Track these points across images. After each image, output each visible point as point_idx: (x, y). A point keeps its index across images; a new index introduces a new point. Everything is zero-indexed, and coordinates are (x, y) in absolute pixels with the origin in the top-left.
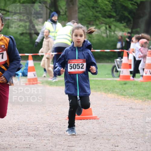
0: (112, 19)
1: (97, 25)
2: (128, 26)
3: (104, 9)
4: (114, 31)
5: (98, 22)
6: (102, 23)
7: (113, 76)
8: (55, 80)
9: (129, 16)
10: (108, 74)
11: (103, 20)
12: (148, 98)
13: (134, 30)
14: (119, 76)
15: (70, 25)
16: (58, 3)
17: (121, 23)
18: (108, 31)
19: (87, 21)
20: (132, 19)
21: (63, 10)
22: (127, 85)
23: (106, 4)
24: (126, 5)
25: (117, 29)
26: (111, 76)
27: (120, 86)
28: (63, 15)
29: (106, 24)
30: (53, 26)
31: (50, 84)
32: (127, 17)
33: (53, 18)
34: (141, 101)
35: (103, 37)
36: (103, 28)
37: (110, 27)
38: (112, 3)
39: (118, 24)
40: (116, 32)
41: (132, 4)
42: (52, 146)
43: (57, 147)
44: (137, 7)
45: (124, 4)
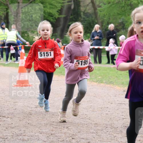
8: (7, 63)
12: (61, 74)
13: (54, 34)
30: (3, 31)
31: (4, 65)
33: (3, 26)
34: (57, 76)
41: (53, 19)
42: (4, 102)
44: (55, 21)
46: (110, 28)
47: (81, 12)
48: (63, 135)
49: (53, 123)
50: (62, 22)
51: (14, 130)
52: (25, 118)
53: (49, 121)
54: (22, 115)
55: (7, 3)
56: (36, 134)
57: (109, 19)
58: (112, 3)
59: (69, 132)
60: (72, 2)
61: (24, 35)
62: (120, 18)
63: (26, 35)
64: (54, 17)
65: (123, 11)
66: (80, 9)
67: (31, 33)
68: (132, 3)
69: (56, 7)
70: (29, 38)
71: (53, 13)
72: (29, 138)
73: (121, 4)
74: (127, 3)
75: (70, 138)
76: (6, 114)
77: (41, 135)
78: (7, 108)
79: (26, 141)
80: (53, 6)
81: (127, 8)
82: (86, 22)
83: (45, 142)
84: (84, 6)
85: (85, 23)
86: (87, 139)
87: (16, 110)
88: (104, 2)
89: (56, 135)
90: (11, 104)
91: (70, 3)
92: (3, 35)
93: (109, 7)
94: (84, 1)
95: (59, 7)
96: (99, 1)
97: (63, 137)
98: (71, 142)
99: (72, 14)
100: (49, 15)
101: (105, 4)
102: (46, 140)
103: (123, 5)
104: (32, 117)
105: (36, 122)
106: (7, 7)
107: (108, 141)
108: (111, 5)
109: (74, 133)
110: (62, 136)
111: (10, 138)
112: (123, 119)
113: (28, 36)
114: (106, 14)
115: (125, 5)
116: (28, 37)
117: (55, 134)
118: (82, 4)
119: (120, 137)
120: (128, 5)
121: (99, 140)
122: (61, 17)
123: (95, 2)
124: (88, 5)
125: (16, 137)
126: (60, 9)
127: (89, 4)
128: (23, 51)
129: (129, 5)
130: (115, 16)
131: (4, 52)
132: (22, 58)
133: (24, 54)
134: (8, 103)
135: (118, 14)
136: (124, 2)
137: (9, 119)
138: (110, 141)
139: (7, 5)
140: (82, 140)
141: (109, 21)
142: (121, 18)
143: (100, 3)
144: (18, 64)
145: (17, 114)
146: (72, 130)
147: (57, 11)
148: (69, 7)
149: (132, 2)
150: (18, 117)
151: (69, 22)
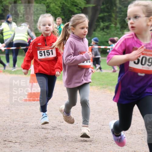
3: (55, 13)
8: (14, 70)
23: (57, 9)
24: (72, 10)
33: (9, 20)
38: (62, 8)
41: (77, 9)
42: (10, 122)
43: (15, 123)
44: (81, 12)
45: (71, 9)
50: (90, 14)
52: (38, 143)
53: (71, 147)
54: (35, 140)
64: (79, 6)
71: (78, 2)
76: (13, 138)
78: (14, 129)
82: (123, 13)
85: (121, 15)
87: (27, 133)
90: (19, 125)
92: (9, 31)
99: (104, 3)
100: (73, 5)
104: (48, 142)
105: (54, 148)
122: (89, 7)
131: (11, 54)
134: (16, 124)
137: (17, 145)
145: (28, 137)
150: (30, 143)
151: (100, 14)
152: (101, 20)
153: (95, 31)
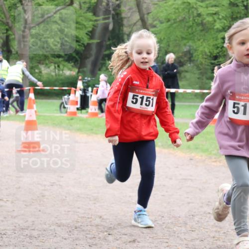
0: (61, 59)
1: (47, 64)
2: (75, 66)
4: (63, 70)
5: (47, 62)
6: (52, 63)
7: (61, 112)
9: (77, 57)
10: (56, 110)
11: (52, 60)
12: (92, 133)
13: (81, 70)
14: (66, 112)
15: (19, 64)
16: (10, 43)
17: (69, 62)
18: (57, 70)
19: (37, 60)
20: (79, 59)
21: (15, 49)
22: (73, 121)
25: (65, 68)
26: (59, 112)
27: (67, 122)
28: (14, 54)
29: (55, 63)
32: (74, 57)
34: (86, 135)
35: (52, 76)
36: (52, 67)
37: (59, 66)
39: (66, 63)
40: (64, 71)
41: (79, 45)
44: (83, 48)
46: (168, 61)
47: (123, 34)
48: (94, 228)
49: (78, 210)
50: (94, 51)
51: (16, 221)
52: (34, 201)
55: (8, 21)
56: (52, 228)
57: (169, 46)
58: (172, 21)
59: (104, 224)
60: (111, 20)
61: (33, 71)
62: (185, 45)
63: (37, 71)
64: (82, 42)
65: (190, 34)
66: (123, 31)
67: (45, 67)
68: (205, 21)
69: (86, 27)
70: (41, 76)
71: (80, 37)
72: (40, 233)
73: (187, 22)
74: (196, 21)
75: (106, 233)
76: (4, 195)
77: (59, 229)
79: (36, 238)
80: (80, 25)
81: (196, 29)
83: (65, 239)
84: (129, 26)
86: (131, 235)
88: (161, 19)
89: (84, 228)
91: (107, 21)
93: (169, 27)
94: (129, 18)
95: (90, 27)
96: (153, 18)
97: (93, 232)
98: (106, 239)
99: (111, 38)
101: (162, 23)
102: (66, 236)
103: (191, 23)
106: (7, 27)
107: (164, 238)
108: (171, 25)
109: (112, 226)
110: (93, 230)
111: (10, 233)
112: (189, 203)
113: (40, 72)
114: (164, 38)
115: (193, 24)
116: (40, 74)
117: (82, 227)
118: (125, 22)
119: (182, 231)
120: (198, 25)
121: (150, 237)
122: (93, 43)
123: (146, 19)
124: (135, 24)
125: (19, 232)
126: (90, 29)
127: (137, 22)
128: (32, 96)
129: (200, 24)
130: (177, 42)
132: (31, 107)
133: (33, 100)
135: (183, 38)
136: (191, 19)
137: (9, 204)
138: (168, 238)
139: (7, 24)
140: (124, 236)
141: (168, 49)
142: (188, 44)
143: (154, 21)
144: (25, 116)
146: (108, 221)
147: (87, 34)
148: (106, 27)
149: (205, 19)
150: (24, 201)
151: (105, 51)
152: (106, 58)
153: (100, 70)
